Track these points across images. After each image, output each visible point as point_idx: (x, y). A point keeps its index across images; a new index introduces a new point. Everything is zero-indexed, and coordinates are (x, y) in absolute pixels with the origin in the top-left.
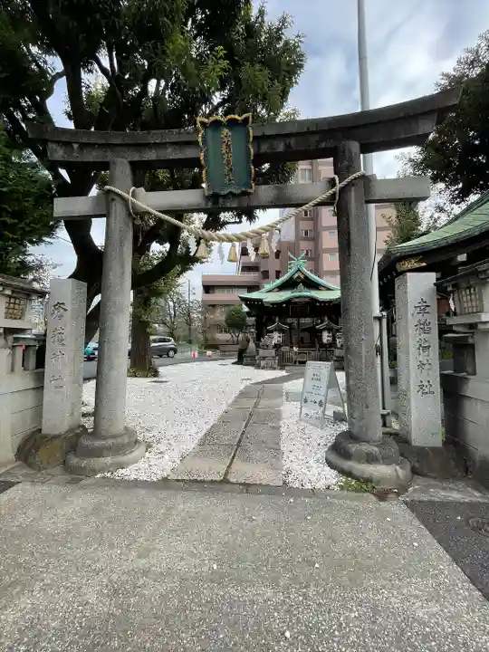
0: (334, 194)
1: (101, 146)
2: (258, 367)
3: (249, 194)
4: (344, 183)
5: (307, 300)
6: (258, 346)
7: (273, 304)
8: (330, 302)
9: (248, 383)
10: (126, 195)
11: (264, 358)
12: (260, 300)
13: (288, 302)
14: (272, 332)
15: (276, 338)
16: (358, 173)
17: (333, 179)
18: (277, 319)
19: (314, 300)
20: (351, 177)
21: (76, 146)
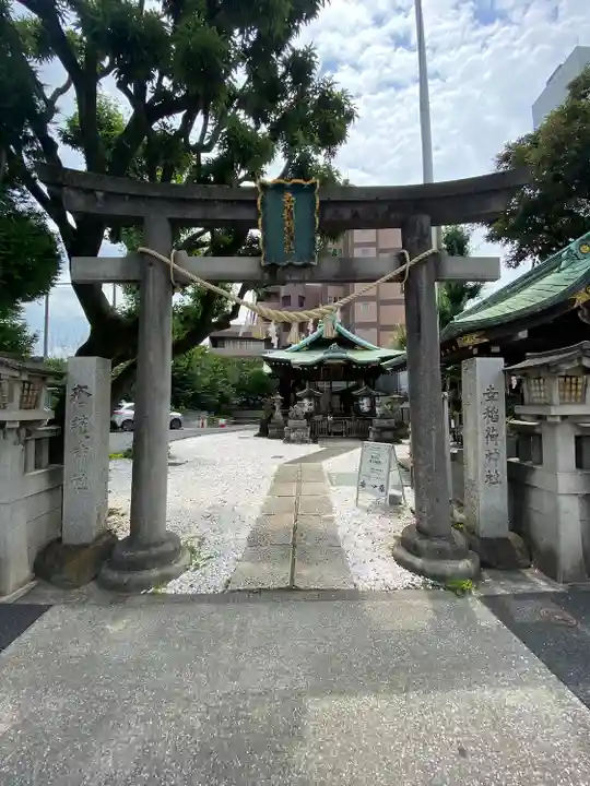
0: (404, 271)
1: (132, 197)
2: (288, 440)
3: (312, 266)
4: (415, 260)
5: (341, 361)
6: (285, 415)
7: (303, 366)
8: (368, 363)
9: (282, 461)
10: (167, 260)
11: (294, 430)
12: (288, 362)
13: (320, 363)
14: (301, 399)
15: (307, 405)
16: (430, 251)
17: (403, 254)
18: (307, 384)
19: (350, 362)
20: (423, 255)
21: (100, 194)
